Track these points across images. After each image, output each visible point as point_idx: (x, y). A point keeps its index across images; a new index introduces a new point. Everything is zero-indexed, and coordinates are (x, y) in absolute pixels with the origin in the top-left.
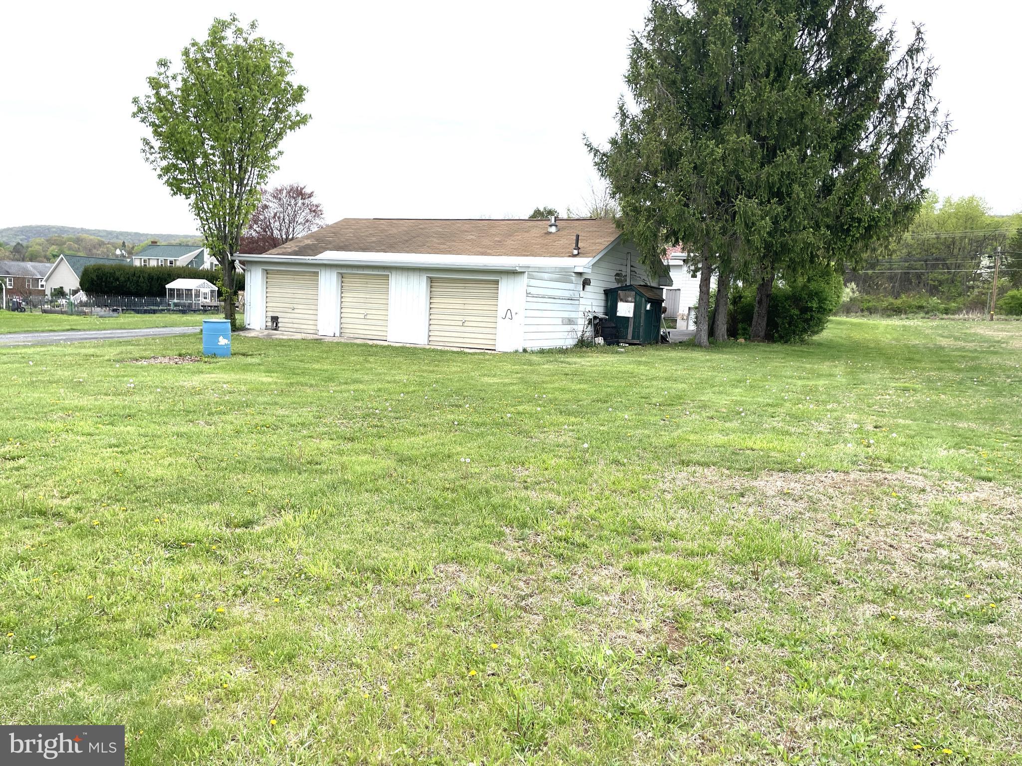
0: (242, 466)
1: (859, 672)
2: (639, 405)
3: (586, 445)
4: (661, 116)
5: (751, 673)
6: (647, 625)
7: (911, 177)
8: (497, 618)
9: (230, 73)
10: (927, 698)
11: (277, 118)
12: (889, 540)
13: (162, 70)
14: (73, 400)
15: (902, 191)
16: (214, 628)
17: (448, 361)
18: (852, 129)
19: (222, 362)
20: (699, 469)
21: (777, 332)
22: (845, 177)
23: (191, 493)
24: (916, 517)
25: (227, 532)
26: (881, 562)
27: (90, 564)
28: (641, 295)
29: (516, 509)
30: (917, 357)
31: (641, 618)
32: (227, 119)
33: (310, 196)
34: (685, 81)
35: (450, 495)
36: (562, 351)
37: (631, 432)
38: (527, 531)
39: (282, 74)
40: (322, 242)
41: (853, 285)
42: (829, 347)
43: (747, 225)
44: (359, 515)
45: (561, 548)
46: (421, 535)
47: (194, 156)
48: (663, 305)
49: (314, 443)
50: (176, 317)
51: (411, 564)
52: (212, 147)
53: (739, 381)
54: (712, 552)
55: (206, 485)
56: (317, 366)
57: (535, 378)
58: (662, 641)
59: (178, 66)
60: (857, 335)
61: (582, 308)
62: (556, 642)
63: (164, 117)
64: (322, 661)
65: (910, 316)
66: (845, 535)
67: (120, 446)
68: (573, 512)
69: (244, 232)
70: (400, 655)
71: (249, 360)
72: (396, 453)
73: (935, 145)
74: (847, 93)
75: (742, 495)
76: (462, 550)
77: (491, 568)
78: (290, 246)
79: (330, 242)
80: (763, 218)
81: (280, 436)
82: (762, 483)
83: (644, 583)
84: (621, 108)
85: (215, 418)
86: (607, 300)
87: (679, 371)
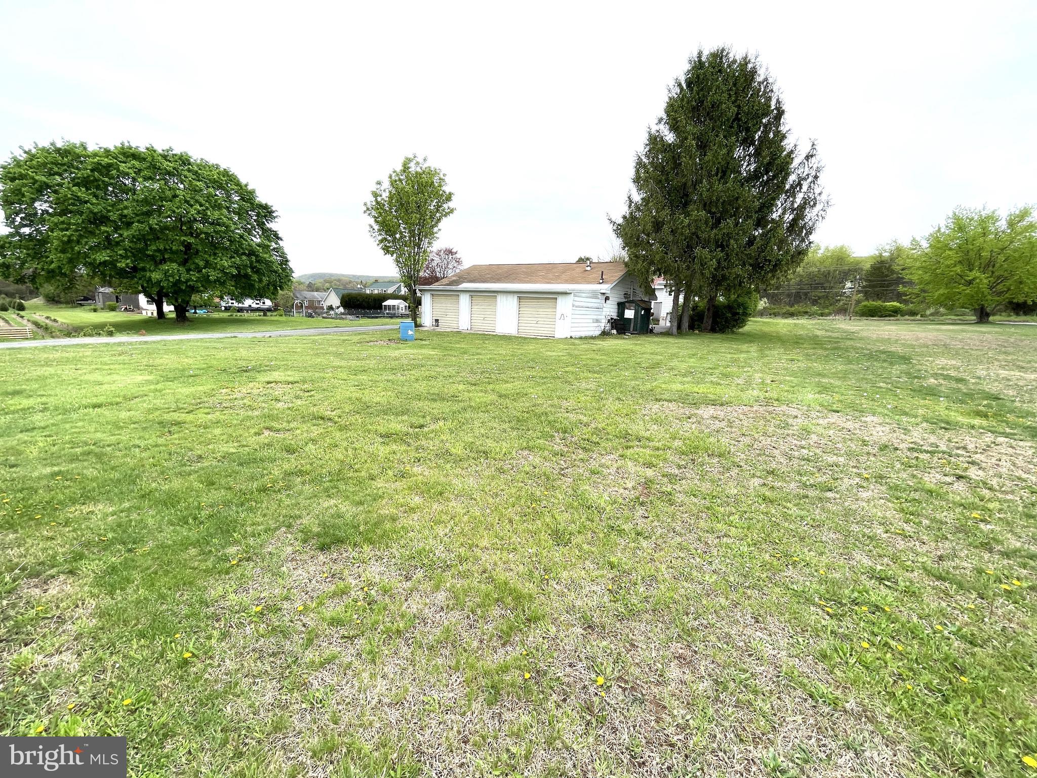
0: (419, 398)
1: (748, 514)
2: (634, 368)
3: (602, 390)
4: (652, 201)
5: (686, 512)
6: (629, 485)
7: (803, 234)
8: (548, 479)
9: (413, 187)
10: (786, 529)
11: (438, 210)
12: (773, 444)
13: (378, 186)
14: (337, 363)
15: (797, 243)
16: (403, 477)
17: (528, 343)
18: (768, 206)
19: (410, 343)
20: (666, 403)
21: (718, 327)
22: (762, 235)
23: (394, 410)
24: (790, 432)
25: (411, 430)
26: (767, 456)
27: (345, 444)
28: (639, 306)
29: (561, 423)
30: (800, 341)
31: (626, 481)
32: (412, 212)
33: (456, 253)
34: (667, 180)
35: (526, 415)
36: (592, 338)
37: (628, 383)
38: (567, 435)
39: (440, 186)
40: (460, 279)
41: (766, 300)
42: (750, 336)
43: (702, 265)
44: (477, 424)
45: (585, 444)
46: (510, 435)
47: (395, 233)
48: (652, 311)
49: (455, 386)
50: (388, 320)
51: (504, 450)
52: (404, 228)
53: (693, 355)
54: (669, 448)
55: (401, 406)
56: (458, 346)
57: (576, 352)
58: (637, 494)
59: (386, 184)
60: (766, 329)
61: (604, 313)
62: (579, 492)
63: (380, 212)
64: (457, 496)
65: (799, 317)
66: (747, 440)
67: (360, 386)
68: (593, 425)
69: (421, 274)
70: (497, 495)
71: (424, 342)
72: (498, 392)
73: (819, 214)
74: (765, 185)
75: (689, 418)
76: (531, 444)
77: (546, 453)
78: (445, 281)
79: (466, 278)
80: (711, 260)
81: (438, 382)
82: (702, 412)
83: (630, 464)
84: (629, 198)
85: (406, 372)
86: (619, 309)
87: (659, 349)
